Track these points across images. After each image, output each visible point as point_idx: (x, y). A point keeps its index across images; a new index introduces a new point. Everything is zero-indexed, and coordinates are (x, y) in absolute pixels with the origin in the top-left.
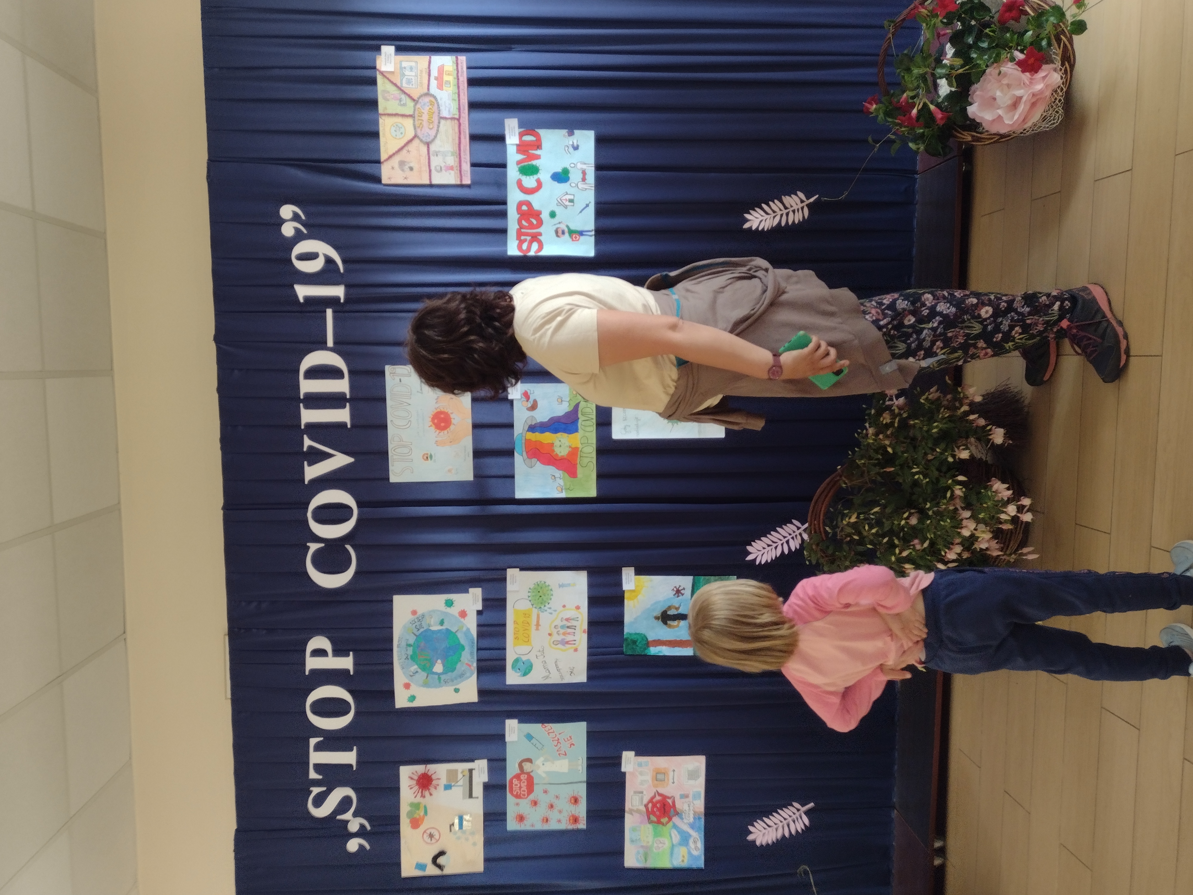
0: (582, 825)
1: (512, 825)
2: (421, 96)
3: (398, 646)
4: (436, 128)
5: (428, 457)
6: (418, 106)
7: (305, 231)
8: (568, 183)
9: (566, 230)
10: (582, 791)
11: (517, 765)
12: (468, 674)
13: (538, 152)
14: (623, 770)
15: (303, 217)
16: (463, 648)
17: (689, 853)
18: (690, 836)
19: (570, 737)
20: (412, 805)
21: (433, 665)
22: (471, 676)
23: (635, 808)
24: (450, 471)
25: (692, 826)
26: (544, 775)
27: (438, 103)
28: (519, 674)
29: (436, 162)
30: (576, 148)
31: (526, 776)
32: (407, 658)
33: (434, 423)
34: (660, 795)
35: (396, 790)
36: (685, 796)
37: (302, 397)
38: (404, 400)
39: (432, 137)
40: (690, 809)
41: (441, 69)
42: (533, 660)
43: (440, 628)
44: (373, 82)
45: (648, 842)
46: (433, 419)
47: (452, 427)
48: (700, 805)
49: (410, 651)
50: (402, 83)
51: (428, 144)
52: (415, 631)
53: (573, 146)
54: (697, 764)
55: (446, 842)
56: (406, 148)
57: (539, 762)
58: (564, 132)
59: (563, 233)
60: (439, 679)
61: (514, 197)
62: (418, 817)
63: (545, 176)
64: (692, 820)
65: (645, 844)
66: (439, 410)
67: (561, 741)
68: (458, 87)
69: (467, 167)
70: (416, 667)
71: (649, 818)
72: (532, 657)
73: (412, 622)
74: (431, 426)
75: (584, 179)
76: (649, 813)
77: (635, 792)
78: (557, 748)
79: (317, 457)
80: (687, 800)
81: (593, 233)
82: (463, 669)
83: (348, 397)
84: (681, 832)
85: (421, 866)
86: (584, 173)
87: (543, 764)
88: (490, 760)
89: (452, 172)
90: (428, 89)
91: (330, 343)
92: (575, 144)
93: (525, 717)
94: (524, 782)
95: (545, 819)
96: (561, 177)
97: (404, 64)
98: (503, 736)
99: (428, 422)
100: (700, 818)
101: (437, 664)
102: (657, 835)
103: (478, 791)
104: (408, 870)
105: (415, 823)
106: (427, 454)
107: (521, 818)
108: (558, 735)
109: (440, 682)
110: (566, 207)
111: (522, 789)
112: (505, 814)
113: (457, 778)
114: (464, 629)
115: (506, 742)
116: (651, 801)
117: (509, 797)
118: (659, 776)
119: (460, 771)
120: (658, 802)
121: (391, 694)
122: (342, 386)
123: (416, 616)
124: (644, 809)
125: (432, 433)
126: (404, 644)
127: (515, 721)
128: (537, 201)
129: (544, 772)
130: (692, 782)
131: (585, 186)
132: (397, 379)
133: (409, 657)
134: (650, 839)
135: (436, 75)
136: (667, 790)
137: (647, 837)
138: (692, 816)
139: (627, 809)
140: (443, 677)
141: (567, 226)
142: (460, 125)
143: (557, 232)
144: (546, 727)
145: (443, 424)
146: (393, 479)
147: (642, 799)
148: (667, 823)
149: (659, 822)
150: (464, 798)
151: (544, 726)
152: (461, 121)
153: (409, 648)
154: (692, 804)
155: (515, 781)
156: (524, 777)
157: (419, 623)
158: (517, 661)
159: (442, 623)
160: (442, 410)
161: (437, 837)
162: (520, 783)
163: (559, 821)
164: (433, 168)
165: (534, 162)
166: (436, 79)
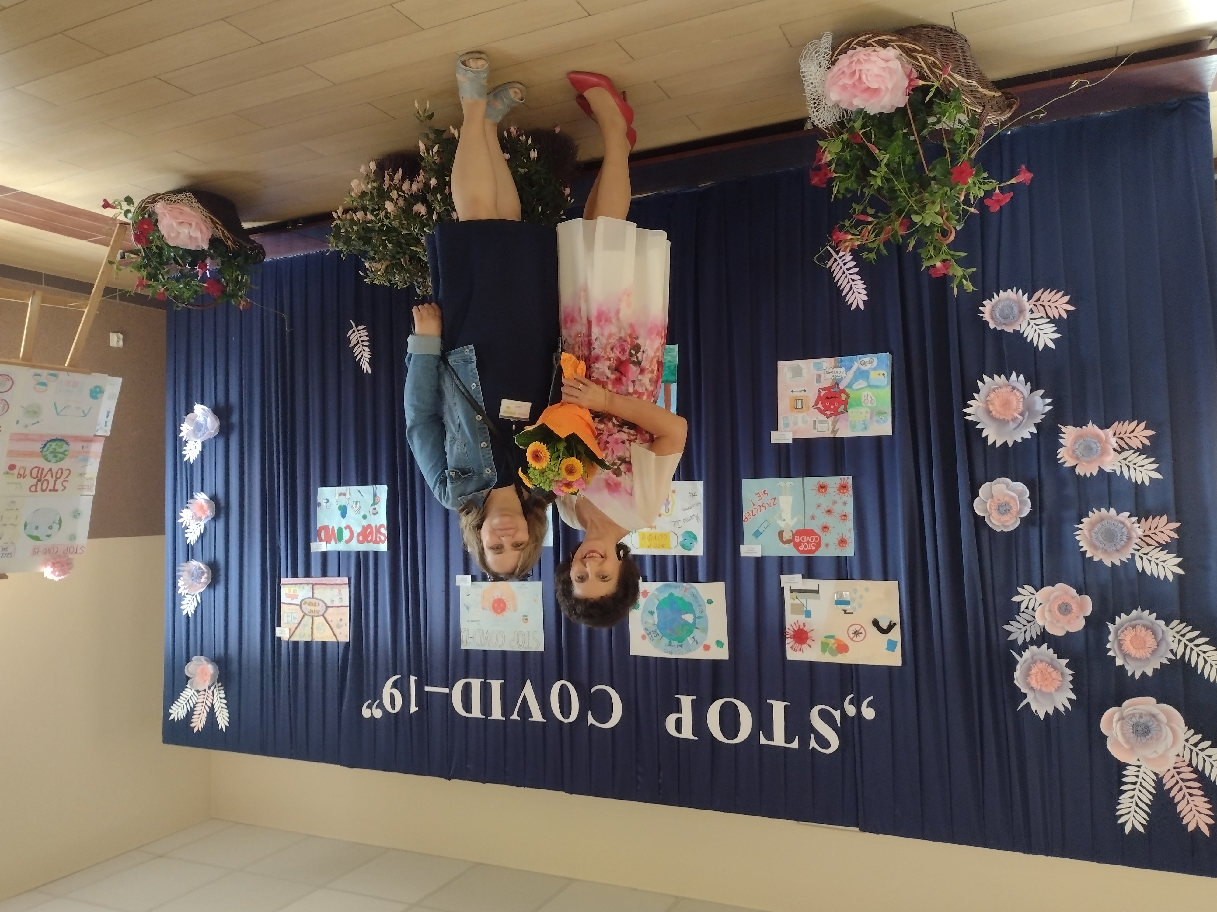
0: (849, 480)
1: (850, 551)
2: (302, 610)
3: (671, 653)
4: (318, 601)
5: (525, 619)
6: (307, 613)
7: (378, 701)
8: (347, 506)
9: (373, 507)
10: (812, 482)
11: (786, 546)
12: (694, 591)
13: (330, 528)
14: (791, 442)
15: (370, 701)
16: (671, 594)
17: (875, 369)
18: (859, 369)
19: (756, 494)
20: (824, 650)
21: (686, 623)
22: (695, 588)
23: (831, 427)
24: (535, 601)
25: (850, 368)
26: (795, 520)
27: (306, 599)
28: (695, 544)
29: (337, 603)
30: (328, 501)
31: (796, 537)
32: (681, 646)
33: (501, 612)
34: (817, 403)
35: (812, 665)
36: (819, 378)
37: (484, 717)
38: (485, 634)
39: (324, 604)
40: (832, 372)
41: (288, 596)
42: (682, 531)
43: (656, 614)
44: (296, 643)
45: (867, 412)
46: (498, 613)
47: (504, 598)
48: (827, 363)
49: (675, 643)
50: (296, 624)
51: (327, 607)
52: (658, 637)
53: (326, 503)
54: (786, 369)
55: (864, 619)
56: (330, 623)
57: (782, 525)
58: (318, 509)
59: (375, 509)
60: (699, 617)
61: (355, 546)
62: (836, 645)
63: (343, 523)
64: (843, 369)
65: (868, 416)
66: (492, 608)
67: (760, 503)
68: (296, 584)
69: (339, 580)
70: (688, 638)
71: (842, 413)
72: (680, 532)
73: (652, 639)
74: (503, 615)
75: (344, 494)
76: (836, 413)
77: (815, 428)
78: (767, 507)
79: (525, 710)
80: (822, 376)
81: (374, 486)
82: (689, 595)
83: (483, 680)
84: (855, 379)
85: (891, 646)
86: (341, 494)
87: (784, 520)
88: (782, 573)
89: (342, 590)
90: (298, 605)
91: (446, 690)
92: (326, 501)
93: (738, 539)
94: (803, 539)
95: (843, 517)
96: (343, 511)
97: (286, 621)
98: (757, 559)
99: (499, 617)
100: (841, 361)
101: (686, 619)
102: (859, 404)
103: (811, 584)
104: (895, 659)
105: (843, 648)
106: (523, 619)
107: (842, 542)
108: (755, 507)
109: (702, 617)
110: (360, 507)
111: (810, 541)
112: (838, 558)
113: (798, 604)
114: (656, 593)
115: (762, 557)
116: (823, 412)
117: (817, 554)
118: (797, 405)
119: (792, 601)
120: (824, 405)
121: (716, 664)
122: (476, 684)
123: (647, 636)
124: (832, 418)
125: (507, 614)
126: (669, 648)
127: (742, 547)
128: (357, 530)
129: (792, 519)
130: (804, 372)
131: (348, 493)
132: (470, 640)
133: (680, 644)
134: (863, 410)
135: (290, 599)
136: (812, 396)
137: (861, 413)
138: (839, 369)
139: (832, 436)
140: (697, 614)
141: (371, 506)
142: (316, 584)
143: (374, 514)
144: (746, 518)
145: (502, 605)
146: (541, 649)
147: (820, 421)
148: (846, 393)
149: (846, 403)
150: (819, 598)
151: (746, 520)
152: (314, 583)
153: (672, 644)
154: (828, 371)
155: (802, 548)
156: (797, 540)
157: (652, 633)
158: (683, 546)
159: (652, 613)
160: (491, 605)
161: (858, 628)
162: (804, 543)
163: (845, 503)
164: (340, 605)
165: (336, 531)
166: (292, 599)
